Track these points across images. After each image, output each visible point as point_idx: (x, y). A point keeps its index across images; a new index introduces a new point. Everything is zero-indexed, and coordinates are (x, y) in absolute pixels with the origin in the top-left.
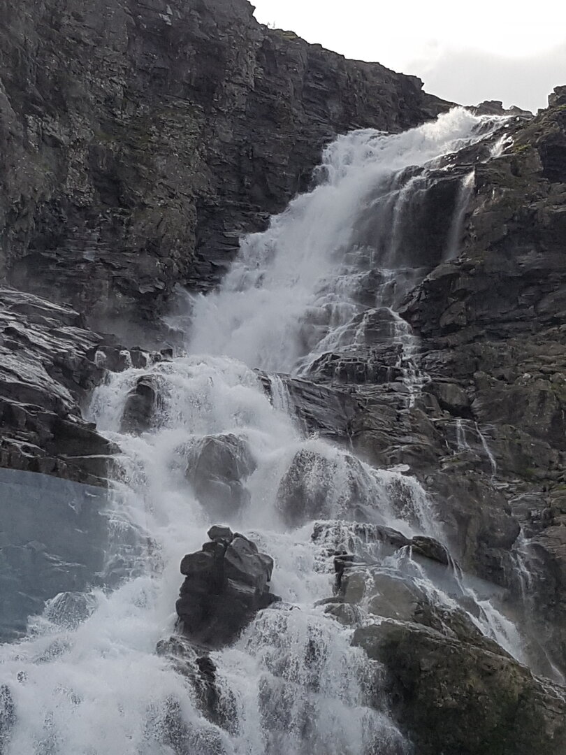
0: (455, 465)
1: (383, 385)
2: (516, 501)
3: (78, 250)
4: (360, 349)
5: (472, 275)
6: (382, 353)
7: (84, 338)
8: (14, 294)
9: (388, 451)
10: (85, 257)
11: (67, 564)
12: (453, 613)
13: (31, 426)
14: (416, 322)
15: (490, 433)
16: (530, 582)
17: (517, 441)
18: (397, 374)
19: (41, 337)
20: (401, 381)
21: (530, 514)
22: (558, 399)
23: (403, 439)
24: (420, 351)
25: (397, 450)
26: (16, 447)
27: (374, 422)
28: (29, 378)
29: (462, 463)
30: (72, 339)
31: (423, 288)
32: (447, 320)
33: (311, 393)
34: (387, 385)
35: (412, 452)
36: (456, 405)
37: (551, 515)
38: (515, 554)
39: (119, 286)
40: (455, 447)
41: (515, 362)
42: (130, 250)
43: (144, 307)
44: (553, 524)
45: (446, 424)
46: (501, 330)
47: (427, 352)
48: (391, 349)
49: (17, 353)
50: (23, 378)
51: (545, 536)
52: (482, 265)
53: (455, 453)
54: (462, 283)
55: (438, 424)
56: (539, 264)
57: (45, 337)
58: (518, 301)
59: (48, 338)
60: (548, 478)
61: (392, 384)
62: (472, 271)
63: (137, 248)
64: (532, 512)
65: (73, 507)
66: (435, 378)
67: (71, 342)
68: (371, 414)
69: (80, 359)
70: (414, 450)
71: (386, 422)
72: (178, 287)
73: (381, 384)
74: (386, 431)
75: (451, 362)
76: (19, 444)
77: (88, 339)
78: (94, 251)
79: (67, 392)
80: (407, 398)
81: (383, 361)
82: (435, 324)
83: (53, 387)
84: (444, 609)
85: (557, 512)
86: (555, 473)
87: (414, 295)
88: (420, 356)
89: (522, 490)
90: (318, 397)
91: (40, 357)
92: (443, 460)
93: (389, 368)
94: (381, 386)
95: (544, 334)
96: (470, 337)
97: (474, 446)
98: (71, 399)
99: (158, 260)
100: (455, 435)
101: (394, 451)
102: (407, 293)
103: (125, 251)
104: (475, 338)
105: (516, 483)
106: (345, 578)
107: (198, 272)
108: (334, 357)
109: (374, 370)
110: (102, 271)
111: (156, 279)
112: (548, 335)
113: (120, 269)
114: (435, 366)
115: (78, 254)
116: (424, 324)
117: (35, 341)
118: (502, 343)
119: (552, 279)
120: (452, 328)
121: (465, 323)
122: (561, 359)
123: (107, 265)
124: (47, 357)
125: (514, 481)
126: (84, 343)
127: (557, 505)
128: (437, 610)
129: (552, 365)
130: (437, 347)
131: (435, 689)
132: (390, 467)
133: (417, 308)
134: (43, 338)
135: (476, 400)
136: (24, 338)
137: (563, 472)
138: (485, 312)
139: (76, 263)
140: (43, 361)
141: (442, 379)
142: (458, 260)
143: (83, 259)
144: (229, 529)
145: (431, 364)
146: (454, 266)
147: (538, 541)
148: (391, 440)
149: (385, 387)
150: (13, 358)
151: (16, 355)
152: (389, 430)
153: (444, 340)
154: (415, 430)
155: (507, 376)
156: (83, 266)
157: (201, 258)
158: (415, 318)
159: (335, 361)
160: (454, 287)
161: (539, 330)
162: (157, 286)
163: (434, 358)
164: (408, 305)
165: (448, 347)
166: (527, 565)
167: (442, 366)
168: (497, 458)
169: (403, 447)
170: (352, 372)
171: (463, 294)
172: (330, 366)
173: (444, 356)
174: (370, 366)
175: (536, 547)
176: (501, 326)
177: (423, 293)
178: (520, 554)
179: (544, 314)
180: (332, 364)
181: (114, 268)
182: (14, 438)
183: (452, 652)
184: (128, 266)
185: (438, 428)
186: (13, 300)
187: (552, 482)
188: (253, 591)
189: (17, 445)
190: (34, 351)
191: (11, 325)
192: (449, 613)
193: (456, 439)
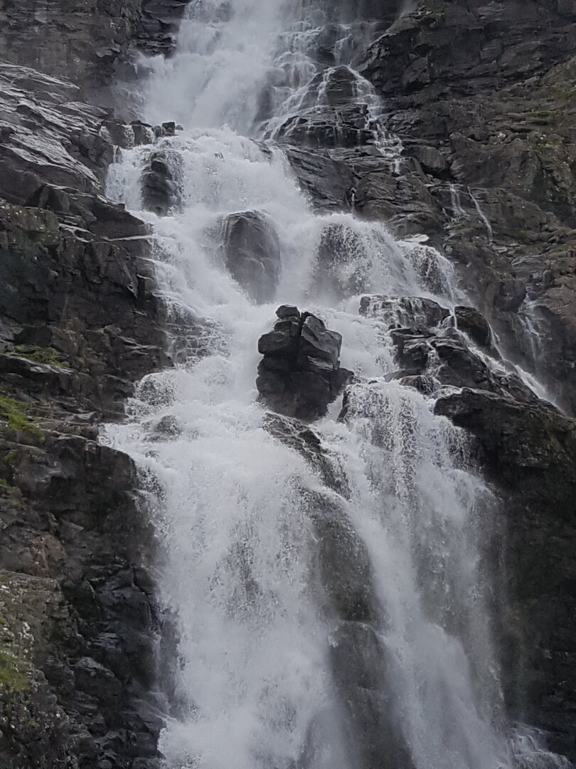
0: (462, 231)
1: (356, 148)
2: (517, 265)
3: (29, 11)
4: (325, 111)
5: (432, 29)
6: (348, 115)
7: (89, 113)
8: (12, 68)
9: (394, 220)
10: (37, 18)
11: (144, 347)
12: (510, 379)
13: (75, 210)
14: (377, 80)
15: (483, 197)
16: (539, 342)
17: (509, 204)
18: (366, 138)
19: (53, 114)
20: (371, 144)
21: (532, 276)
22: (539, 159)
23: (405, 208)
24: (384, 111)
25: (403, 219)
26: (69, 232)
27: (376, 191)
28: (56, 159)
29: (466, 230)
30: (80, 115)
31: (381, 43)
32: (409, 77)
33: (309, 163)
34: (359, 148)
35: (419, 221)
36: (437, 168)
37: (551, 277)
38: (524, 316)
39: (75, 50)
40: (451, 213)
41: (484, 121)
42: (82, 10)
43: (101, 72)
44: (554, 286)
45: (440, 190)
46: (466, 87)
47: (392, 113)
48: (357, 110)
49: (38, 133)
50: (52, 159)
51: (548, 297)
52: (443, 19)
53: (453, 219)
54: (423, 38)
55: (432, 190)
56: (500, 16)
57: (58, 115)
58: (480, 56)
59: (60, 116)
60: (541, 240)
61: (364, 147)
62: (432, 25)
63: (88, 7)
64: (533, 274)
65: (132, 290)
66: (405, 140)
67: (79, 118)
68: (372, 183)
69: (94, 137)
70: (420, 217)
71: (388, 191)
72: (131, 49)
73: (352, 148)
74: (389, 200)
75: (418, 123)
76: (72, 229)
77: (92, 114)
78: (45, 12)
79: (91, 173)
80: (391, 163)
81: (352, 124)
82: (397, 82)
83: (78, 167)
84: (500, 376)
85: (558, 274)
86: (545, 234)
87: (373, 51)
88: (386, 116)
89: (520, 253)
90: (316, 167)
91: (58, 137)
92: (448, 227)
93: (359, 130)
94: (353, 150)
95: (509, 90)
96: (434, 95)
97: (469, 211)
98: (95, 178)
99: (112, 20)
100: (450, 201)
101: (400, 220)
102: (365, 50)
103: (76, 11)
104: (439, 95)
105: (514, 247)
106: (407, 350)
107: (146, 30)
108: (303, 121)
109: (344, 133)
110: (57, 34)
111: (113, 41)
112: (512, 92)
113: (74, 31)
114: (403, 127)
115: (30, 16)
116: (386, 82)
117: (50, 120)
118: (468, 101)
119: (514, 31)
120: (415, 87)
121: (429, 81)
122: (530, 116)
123: (62, 27)
124: (65, 136)
125: (511, 245)
126: (92, 119)
127: (557, 267)
128: (494, 377)
129: (522, 122)
130: (402, 107)
131: (518, 450)
132: (408, 238)
133: (378, 66)
134: (56, 116)
135: (455, 162)
136: (39, 117)
137: (553, 233)
138: (448, 69)
139: (29, 25)
140: (61, 141)
141: (412, 141)
142: (417, 14)
143: (35, 20)
144: (296, 308)
145: (398, 125)
146: (414, 20)
147: (542, 302)
148: (394, 209)
149: (357, 151)
150: (35, 139)
151: (37, 135)
152: (391, 198)
153: (407, 99)
154: (415, 198)
155: (477, 136)
156: (36, 29)
157: (148, 16)
158: (376, 76)
159: (304, 125)
160: (415, 42)
161: (502, 86)
162: (114, 49)
163: (401, 119)
164: (367, 63)
165: (413, 106)
166: (536, 327)
167: (410, 126)
168: (492, 222)
169: (408, 216)
170: (322, 136)
171: (424, 50)
172: (300, 130)
173: (411, 116)
174: (339, 128)
175: (542, 310)
176: (464, 82)
177: (383, 51)
178: (528, 316)
179: (507, 68)
180: (301, 128)
181: (69, 30)
182: (63, 223)
183: (532, 416)
184: (82, 27)
185: (433, 194)
186: (14, 75)
187: (545, 243)
188: (331, 366)
189: (70, 230)
190: (52, 130)
191: (24, 102)
192: (506, 379)
193: (451, 205)
